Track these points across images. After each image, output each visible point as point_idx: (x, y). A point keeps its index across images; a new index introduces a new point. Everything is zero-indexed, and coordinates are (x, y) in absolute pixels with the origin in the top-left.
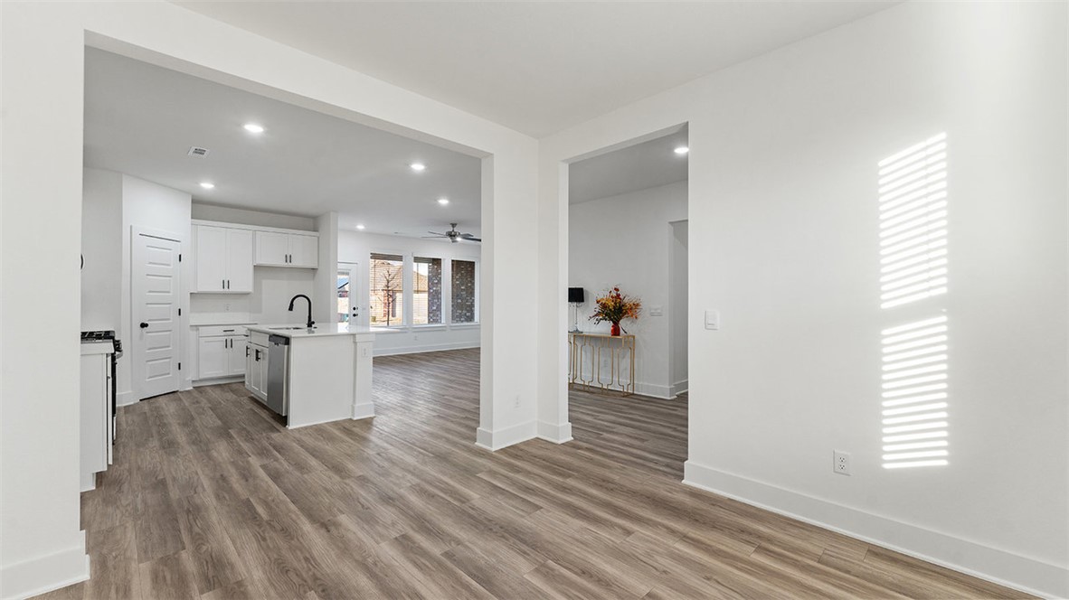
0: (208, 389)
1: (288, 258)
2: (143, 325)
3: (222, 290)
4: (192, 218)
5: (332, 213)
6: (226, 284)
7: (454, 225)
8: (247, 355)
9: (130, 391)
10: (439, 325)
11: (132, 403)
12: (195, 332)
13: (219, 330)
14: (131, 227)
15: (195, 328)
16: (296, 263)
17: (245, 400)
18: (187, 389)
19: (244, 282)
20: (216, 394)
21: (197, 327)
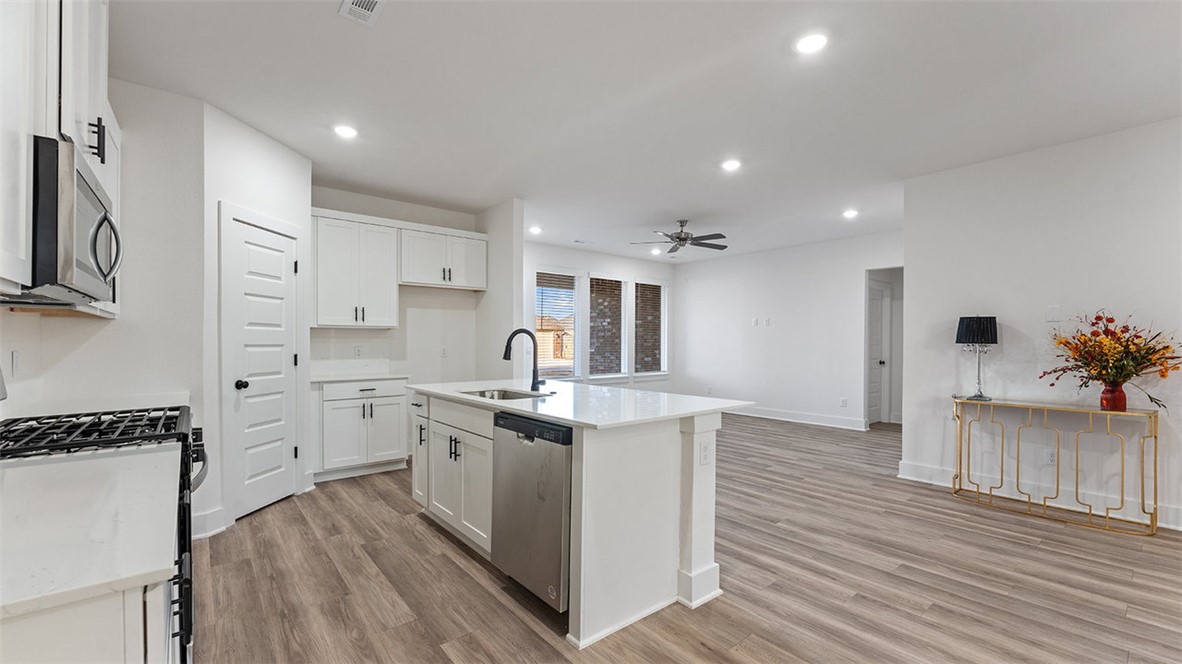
0: (339, 487)
1: (447, 274)
2: (241, 385)
3: (353, 323)
4: (312, 205)
5: (515, 200)
6: (359, 313)
7: (683, 223)
8: (421, 440)
9: (220, 508)
10: (621, 376)
11: (224, 528)
12: (317, 393)
13: (352, 390)
14: (219, 202)
15: (317, 385)
16: (459, 281)
17: (412, 520)
18: (307, 490)
19: (383, 312)
20: (353, 498)
21: (319, 385)
